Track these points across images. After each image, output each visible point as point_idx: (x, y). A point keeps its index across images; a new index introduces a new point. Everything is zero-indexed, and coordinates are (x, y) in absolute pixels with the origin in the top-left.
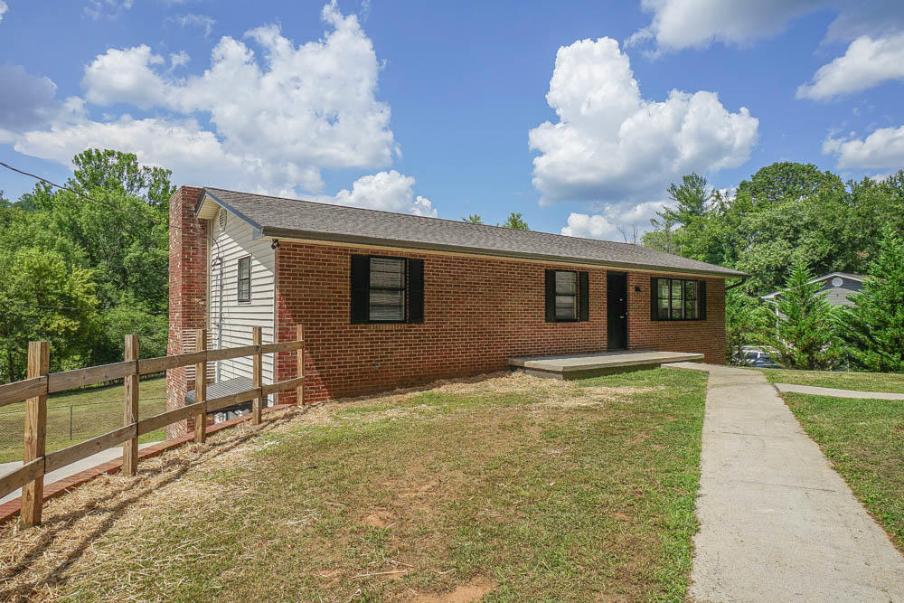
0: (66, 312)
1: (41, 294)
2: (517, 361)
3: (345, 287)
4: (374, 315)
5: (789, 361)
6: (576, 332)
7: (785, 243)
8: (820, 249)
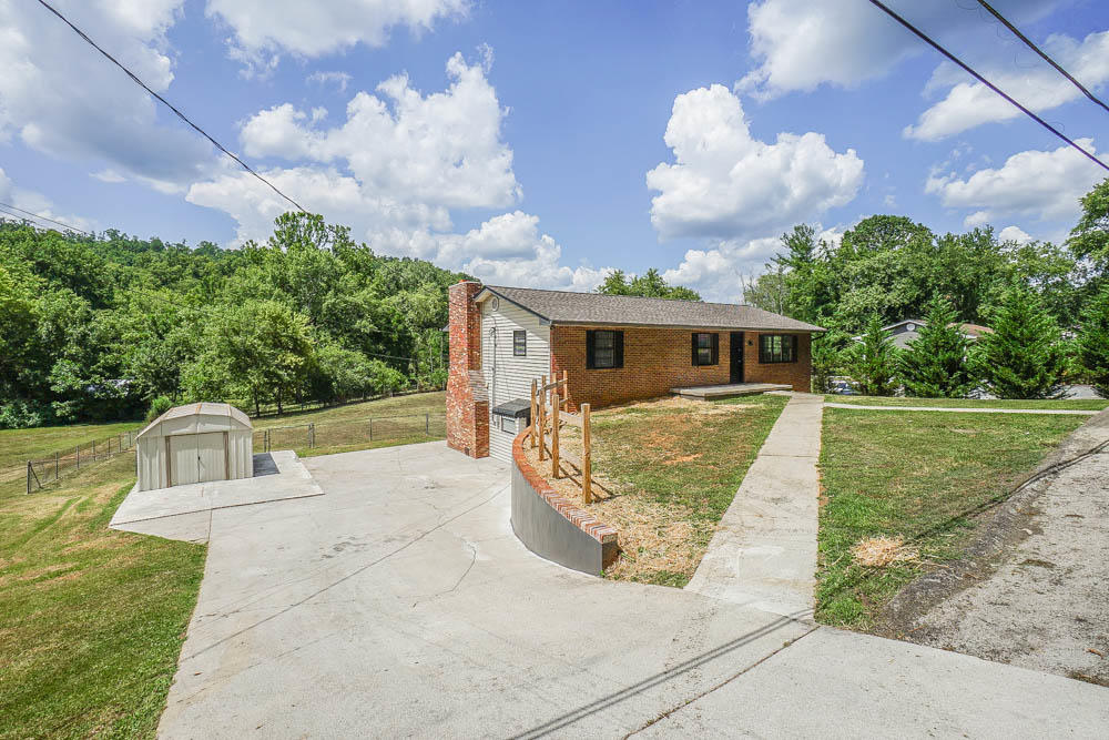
0: (294, 351)
1: (276, 336)
2: (676, 390)
3: (583, 349)
4: (598, 364)
5: (864, 390)
6: (711, 371)
7: (881, 289)
8: (909, 294)
